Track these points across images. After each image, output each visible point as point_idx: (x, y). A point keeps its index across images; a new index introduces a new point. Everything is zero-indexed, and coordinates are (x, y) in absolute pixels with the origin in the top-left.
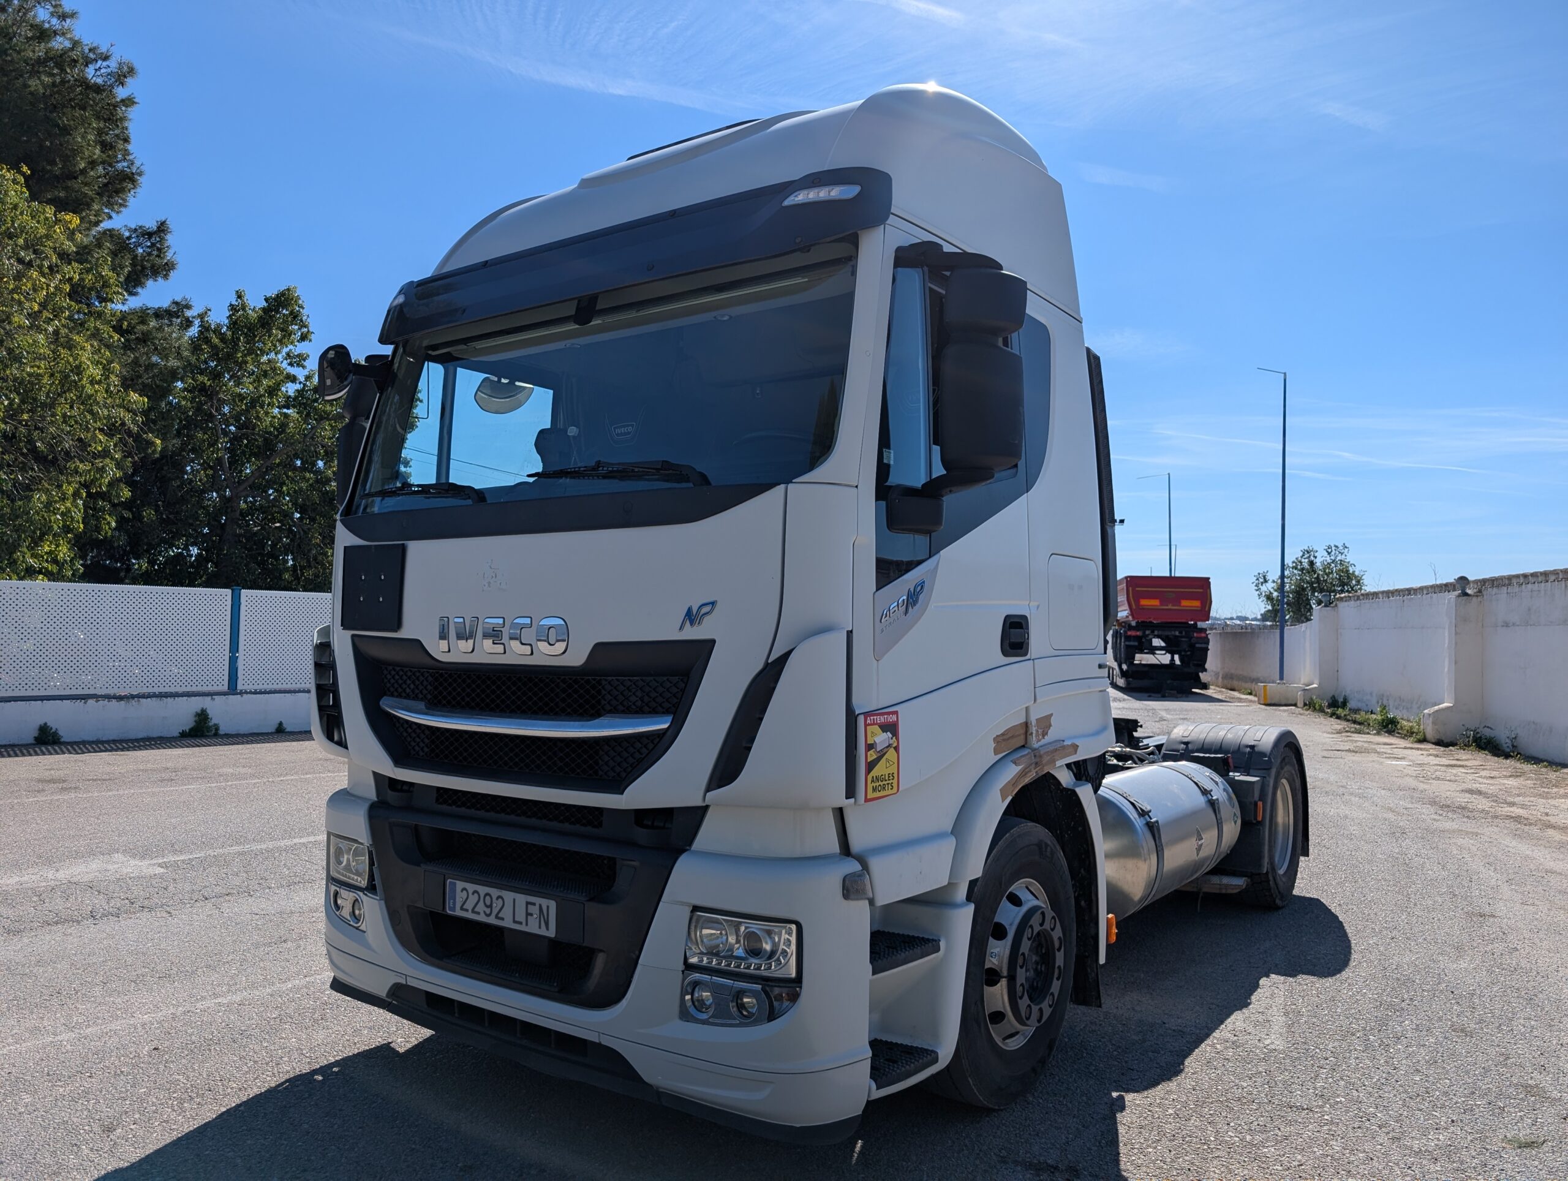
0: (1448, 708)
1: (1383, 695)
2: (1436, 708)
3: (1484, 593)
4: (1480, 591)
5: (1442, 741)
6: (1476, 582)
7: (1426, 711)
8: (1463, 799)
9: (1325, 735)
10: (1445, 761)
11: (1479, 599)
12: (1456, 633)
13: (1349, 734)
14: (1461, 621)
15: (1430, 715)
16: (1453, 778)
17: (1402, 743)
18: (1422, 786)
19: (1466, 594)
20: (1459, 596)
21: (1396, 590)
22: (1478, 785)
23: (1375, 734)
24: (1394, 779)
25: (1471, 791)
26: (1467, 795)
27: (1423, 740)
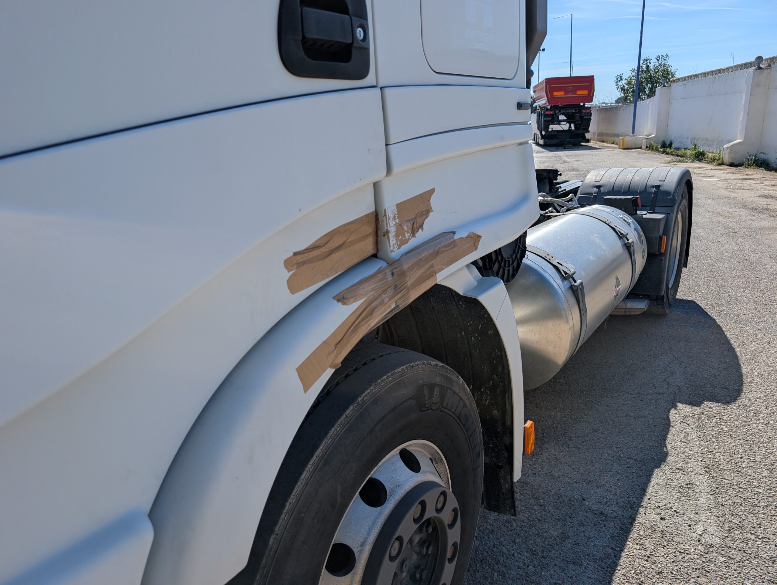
0: (740, 143)
1: (695, 138)
2: (732, 143)
3: (772, 66)
4: (769, 66)
5: (734, 163)
6: (767, 60)
7: (725, 146)
8: (763, 202)
9: (661, 165)
10: (739, 176)
11: (769, 71)
12: (751, 95)
13: (675, 163)
14: (756, 85)
15: (728, 148)
16: (749, 188)
17: (710, 166)
18: (733, 195)
19: (760, 68)
20: (756, 70)
21: (711, 72)
22: (768, 192)
23: (691, 162)
24: (713, 191)
25: (766, 196)
26: (764, 199)
27: (722, 164)
